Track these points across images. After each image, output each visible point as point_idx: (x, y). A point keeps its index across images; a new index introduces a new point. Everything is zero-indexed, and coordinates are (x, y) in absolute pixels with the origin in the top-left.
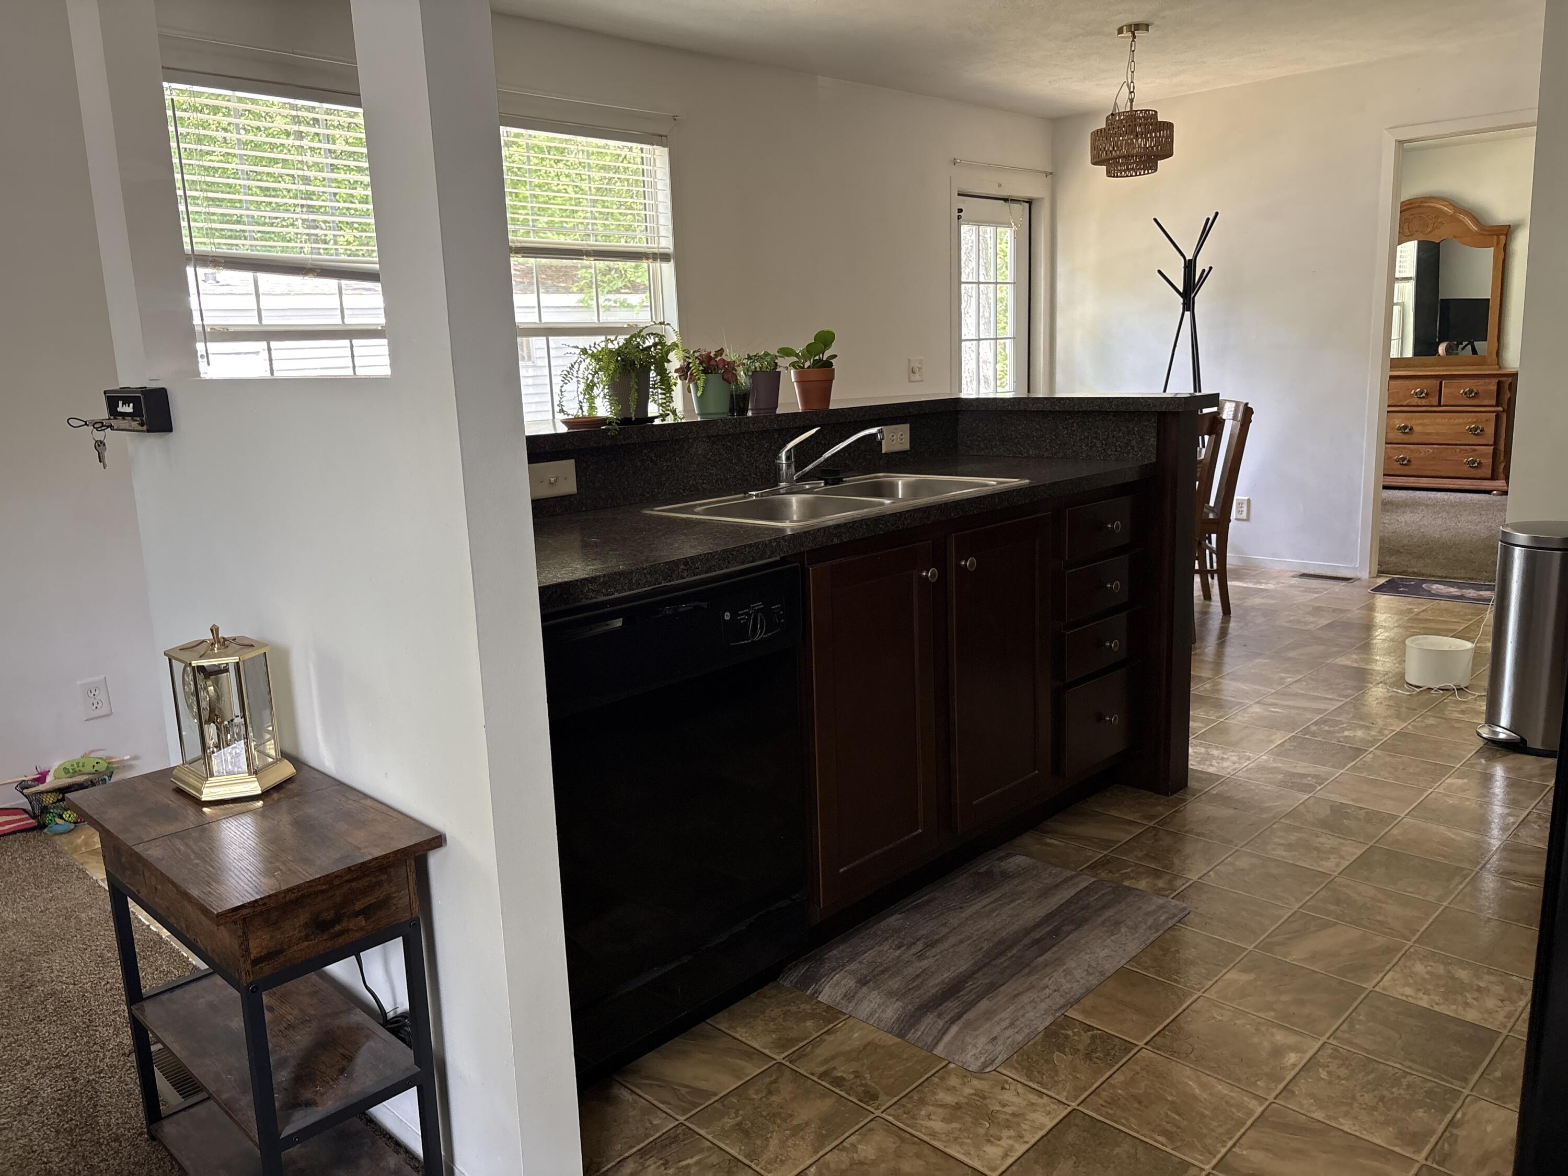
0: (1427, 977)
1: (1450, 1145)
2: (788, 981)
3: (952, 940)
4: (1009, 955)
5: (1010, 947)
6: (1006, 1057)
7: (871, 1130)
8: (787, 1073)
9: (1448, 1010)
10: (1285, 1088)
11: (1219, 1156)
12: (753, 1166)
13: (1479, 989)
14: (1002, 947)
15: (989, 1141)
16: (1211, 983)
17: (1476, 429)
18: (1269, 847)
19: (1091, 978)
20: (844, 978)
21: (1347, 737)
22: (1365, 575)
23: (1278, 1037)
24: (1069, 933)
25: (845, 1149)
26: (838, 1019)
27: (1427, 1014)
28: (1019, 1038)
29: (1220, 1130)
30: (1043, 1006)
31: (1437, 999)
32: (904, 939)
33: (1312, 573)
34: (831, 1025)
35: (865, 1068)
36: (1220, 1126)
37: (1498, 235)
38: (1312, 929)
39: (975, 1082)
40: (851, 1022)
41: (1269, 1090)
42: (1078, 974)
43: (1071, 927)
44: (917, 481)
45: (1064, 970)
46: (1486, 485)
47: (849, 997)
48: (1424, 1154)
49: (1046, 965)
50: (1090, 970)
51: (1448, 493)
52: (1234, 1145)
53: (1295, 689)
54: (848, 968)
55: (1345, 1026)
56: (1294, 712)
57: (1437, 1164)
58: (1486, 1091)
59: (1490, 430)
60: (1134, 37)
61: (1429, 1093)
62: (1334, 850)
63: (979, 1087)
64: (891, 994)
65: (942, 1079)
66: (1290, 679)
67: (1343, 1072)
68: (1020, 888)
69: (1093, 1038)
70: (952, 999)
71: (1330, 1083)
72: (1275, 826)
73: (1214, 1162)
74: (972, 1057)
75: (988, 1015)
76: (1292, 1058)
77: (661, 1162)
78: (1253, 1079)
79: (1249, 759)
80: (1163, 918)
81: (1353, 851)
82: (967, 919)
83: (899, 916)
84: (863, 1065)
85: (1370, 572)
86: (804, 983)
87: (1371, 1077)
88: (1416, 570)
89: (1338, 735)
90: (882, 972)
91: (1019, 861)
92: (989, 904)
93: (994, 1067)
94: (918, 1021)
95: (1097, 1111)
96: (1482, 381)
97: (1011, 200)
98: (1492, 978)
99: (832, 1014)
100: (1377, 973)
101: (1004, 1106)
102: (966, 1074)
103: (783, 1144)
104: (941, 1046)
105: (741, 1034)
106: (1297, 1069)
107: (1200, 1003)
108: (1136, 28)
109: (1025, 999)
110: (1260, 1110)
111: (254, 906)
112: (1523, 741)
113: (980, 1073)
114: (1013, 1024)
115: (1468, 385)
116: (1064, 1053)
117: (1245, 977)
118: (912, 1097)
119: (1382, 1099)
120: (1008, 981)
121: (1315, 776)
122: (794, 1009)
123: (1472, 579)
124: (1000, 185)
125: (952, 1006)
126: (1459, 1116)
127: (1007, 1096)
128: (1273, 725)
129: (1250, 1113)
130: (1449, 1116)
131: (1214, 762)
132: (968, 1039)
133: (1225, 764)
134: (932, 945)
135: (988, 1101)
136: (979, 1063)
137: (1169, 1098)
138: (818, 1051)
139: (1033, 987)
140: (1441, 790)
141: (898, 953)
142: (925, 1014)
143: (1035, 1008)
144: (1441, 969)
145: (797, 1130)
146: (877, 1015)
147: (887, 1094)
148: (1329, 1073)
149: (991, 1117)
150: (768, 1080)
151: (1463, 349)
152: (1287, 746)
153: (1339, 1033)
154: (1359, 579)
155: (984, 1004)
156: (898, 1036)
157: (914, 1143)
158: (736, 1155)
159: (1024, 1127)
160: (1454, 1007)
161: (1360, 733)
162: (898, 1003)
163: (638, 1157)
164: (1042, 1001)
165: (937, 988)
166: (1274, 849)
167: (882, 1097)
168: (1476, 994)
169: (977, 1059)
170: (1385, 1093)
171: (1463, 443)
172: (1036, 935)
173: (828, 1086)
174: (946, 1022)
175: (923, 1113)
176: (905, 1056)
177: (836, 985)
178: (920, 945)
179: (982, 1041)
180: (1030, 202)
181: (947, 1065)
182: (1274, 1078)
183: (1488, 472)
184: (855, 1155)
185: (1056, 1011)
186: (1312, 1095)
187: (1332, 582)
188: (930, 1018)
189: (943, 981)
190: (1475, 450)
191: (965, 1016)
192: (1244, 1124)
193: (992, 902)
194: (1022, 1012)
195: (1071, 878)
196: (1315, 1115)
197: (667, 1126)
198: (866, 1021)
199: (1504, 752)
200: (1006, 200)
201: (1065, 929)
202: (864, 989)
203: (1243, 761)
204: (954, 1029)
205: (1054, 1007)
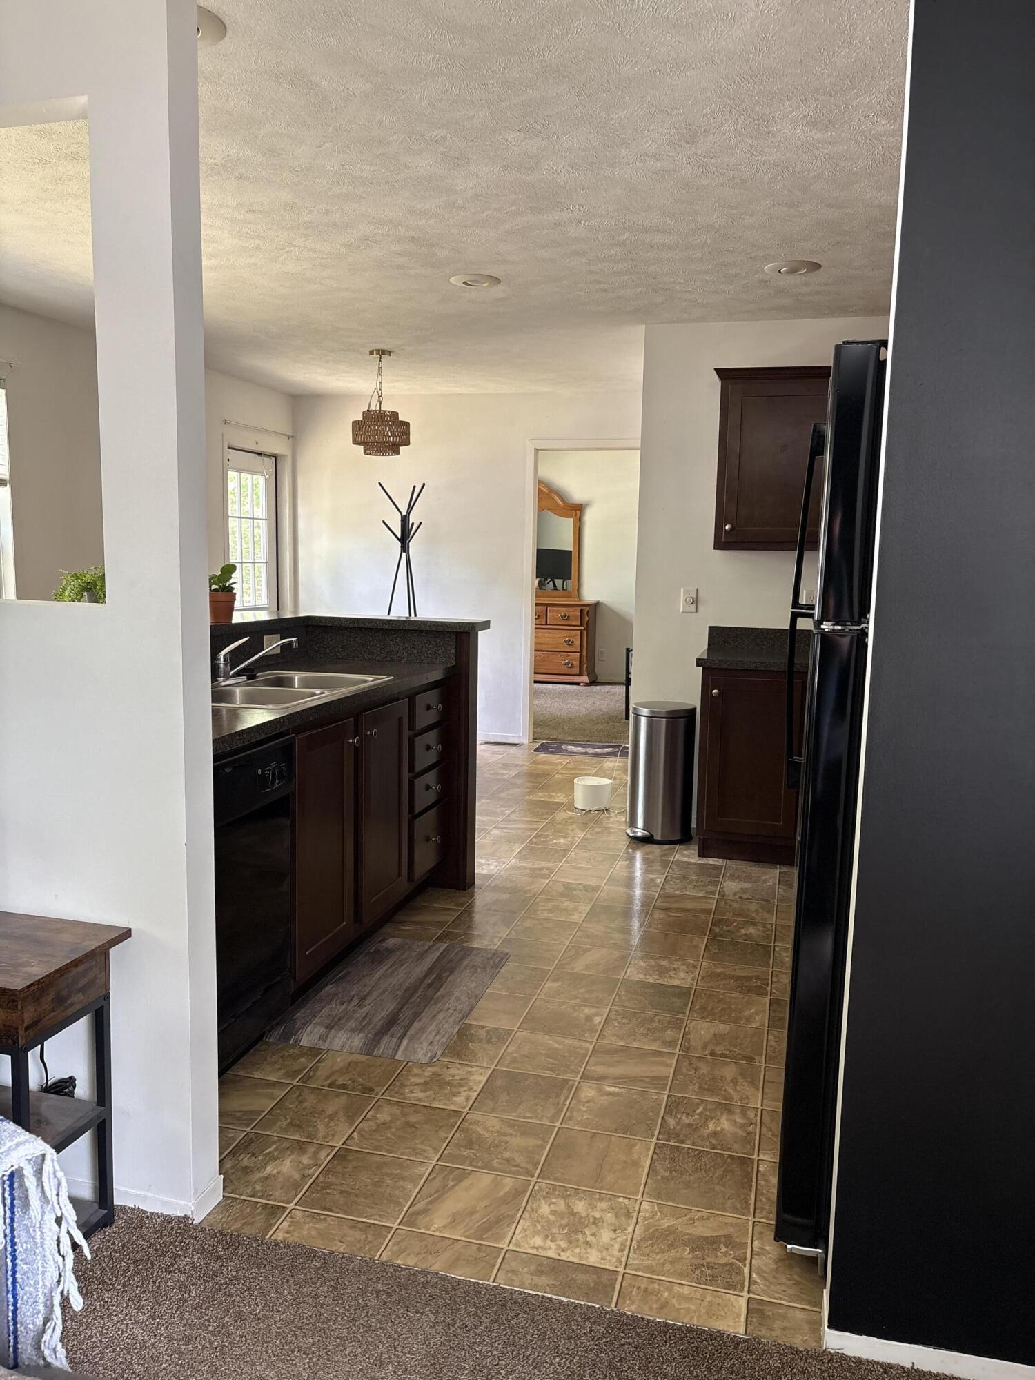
0: (648, 967)
1: (688, 1043)
2: (272, 1038)
3: (375, 994)
4: (417, 995)
5: (416, 991)
6: (441, 1052)
7: (379, 1106)
8: (306, 1092)
9: (665, 982)
10: (600, 1034)
11: (581, 1073)
12: (314, 1141)
13: (675, 969)
14: (411, 992)
15: (454, 1095)
16: (539, 991)
17: (569, 641)
18: (539, 912)
19: (471, 1000)
20: (316, 1027)
21: (555, 844)
22: (525, 741)
23: (586, 1011)
24: (448, 977)
25: (368, 1120)
26: (321, 1053)
27: (653, 985)
28: (444, 1040)
29: (577, 1061)
30: (451, 1020)
31: (656, 977)
32: (343, 998)
33: (492, 741)
34: (318, 1058)
35: (356, 1075)
36: (576, 1059)
37: (576, 510)
38: (580, 953)
39: (429, 1069)
40: (331, 1053)
41: (592, 1037)
42: (463, 998)
43: (447, 973)
44: (306, 677)
45: (455, 998)
46: (577, 679)
47: (323, 1038)
48: (677, 1050)
49: (443, 997)
50: (469, 996)
51: (555, 685)
52: (586, 1066)
53: (513, 817)
54: (314, 1022)
55: (617, 999)
56: (519, 831)
57: (686, 1052)
58: (695, 1016)
59: (577, 642)
60: (381, 358)
61: (669, 1022)
62: (575, 909)
63: (433, 1070)
64: (353, 1030)
65: (409, 1071)
66: (507, 812)
67: (625, 1021)
68: (404, 957)
69: (488, 1032)
70: (395, 1025)
71: (620, 1027)
72: (537, 900)
73: (580, 1076)
74: (421, 1055)
75: (422, 1030)
76: (597, 1019)
77: (250, 1155)
78: (582, 1034)
79: (504, 863)
80: (497, 960)
81: (585, 908)
82: (378, 980)
83: (331, 986)
84: (354, 1075)
85: (529, 740)
86: (286, 1037)
87: (639, 1020)
88: (555, 737)
89: (551, 843)
90: (339, 1020)
91: (392, 942)
92: (388, 969)
93: (437, 1058)
94: (379, 1042)
95: (508, 1067)
96: (571, 609)
97: (264, 455)
98: (679, 963)
99: (314, 1052)
100: (623, 969)
101: (453, 1076)
102: (421, 1065)
103: (327, 1126)
104: (399, 1053)
105: (257, 1074)
106: (602, 1024)
107: (537, 1003)
108: (382, 352)
109: (440, 1017)
110: (591, 1047)
111: (38, 984)
112: (652, 836)
113: (430, 1064)
114: (438, 1033)
115: (564, 611)
116: (475, 1043)
117: (556, 985)
118: (395, 1085)
119: (649, 1029)
120: (424, 1010)
121: (547, 869)
122: (286, 1054)
123: (588, 741)
124: (257, 443)
125: (398, 1031)
126: (687, 1029)
127: (452, 1071)
128: (509, 840)
129: (587, 1050)
130: (683, 1030)
131: (484, 867)
132: (416, 1046)
133: (492, 867)
134: (364, 998)
135: (442, 1077)
136: (428, 1058)
137: (544, 1052)
138: (319, 1073)
139: (442, 1010)
140: (617, 868)
141: (344, 1007)
142: (381, 1038)
143: (447, 1021)
144: (653, 963)
145: (332, 1117)
146: (348, 1045)
147: (378, 1086)
148: (619, 1023)
149: (449, 1083)
150: (294, 1096)
151: (548, 583)
152: (524, 852)
153: (615, 1003)
154: (523, 744)
155: (416, 1025)
156: (367, 1055)
157: (411, 1106)
158: (300, 1139)
159: (471, 1084)
160: (666, 980)
161: (562, 841)
162: (360, 1035)
163: (231, 1157)
164: (450, 1017)
165: (382, 1022)
166: (542, 913)
167: (377, 1089)
168: (674, 972)
169: (425, 1056)
170: (649, 1026)
171: (561, 650)
172: (429, 981)
173: (337, 1090)
174: (398, 1039)
175: (407, 1090)
176: (378, 1065)
177: (311, 1033)
178: (356, 1001)
179: (425, 1045)
180: (276, 457)
181: (407, 1064)
182: (592, 1030)
183: (576, 670)
184: (378, 1121)
185: (460, 1021)
186: (615, 1035)
187: (508, 747)
188: (385, 1040)
189: (383, 1018)
190: (569, 656)
191: (408, 1033)
192: (586, 1055)
193: (390, 967)
194: (441, 1025)
195: (432, 946)
196: (620, 1044)
197: (240, 1136)
198: (341, 1051)
199: (641, 843)
200: (259, 454)
201: (444, 975)
202: (333, 1031)
203: (501, 864)
204: (405, 1042)
205: (457, 1019)
